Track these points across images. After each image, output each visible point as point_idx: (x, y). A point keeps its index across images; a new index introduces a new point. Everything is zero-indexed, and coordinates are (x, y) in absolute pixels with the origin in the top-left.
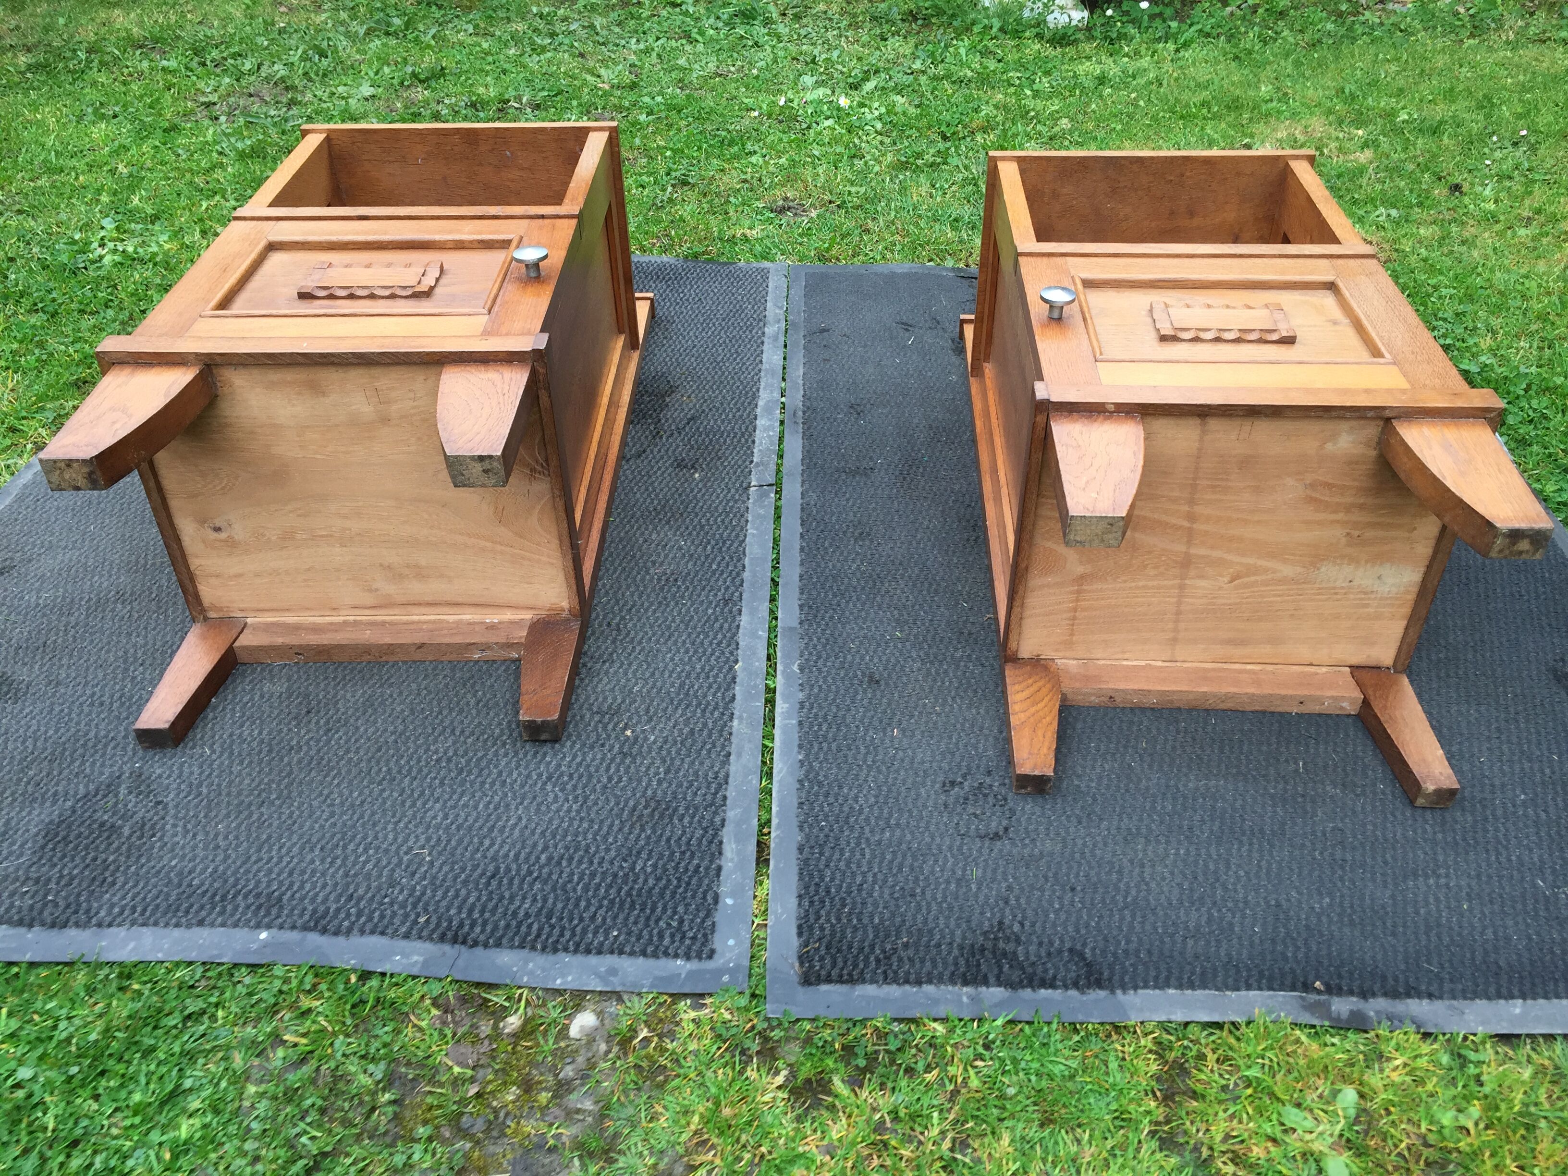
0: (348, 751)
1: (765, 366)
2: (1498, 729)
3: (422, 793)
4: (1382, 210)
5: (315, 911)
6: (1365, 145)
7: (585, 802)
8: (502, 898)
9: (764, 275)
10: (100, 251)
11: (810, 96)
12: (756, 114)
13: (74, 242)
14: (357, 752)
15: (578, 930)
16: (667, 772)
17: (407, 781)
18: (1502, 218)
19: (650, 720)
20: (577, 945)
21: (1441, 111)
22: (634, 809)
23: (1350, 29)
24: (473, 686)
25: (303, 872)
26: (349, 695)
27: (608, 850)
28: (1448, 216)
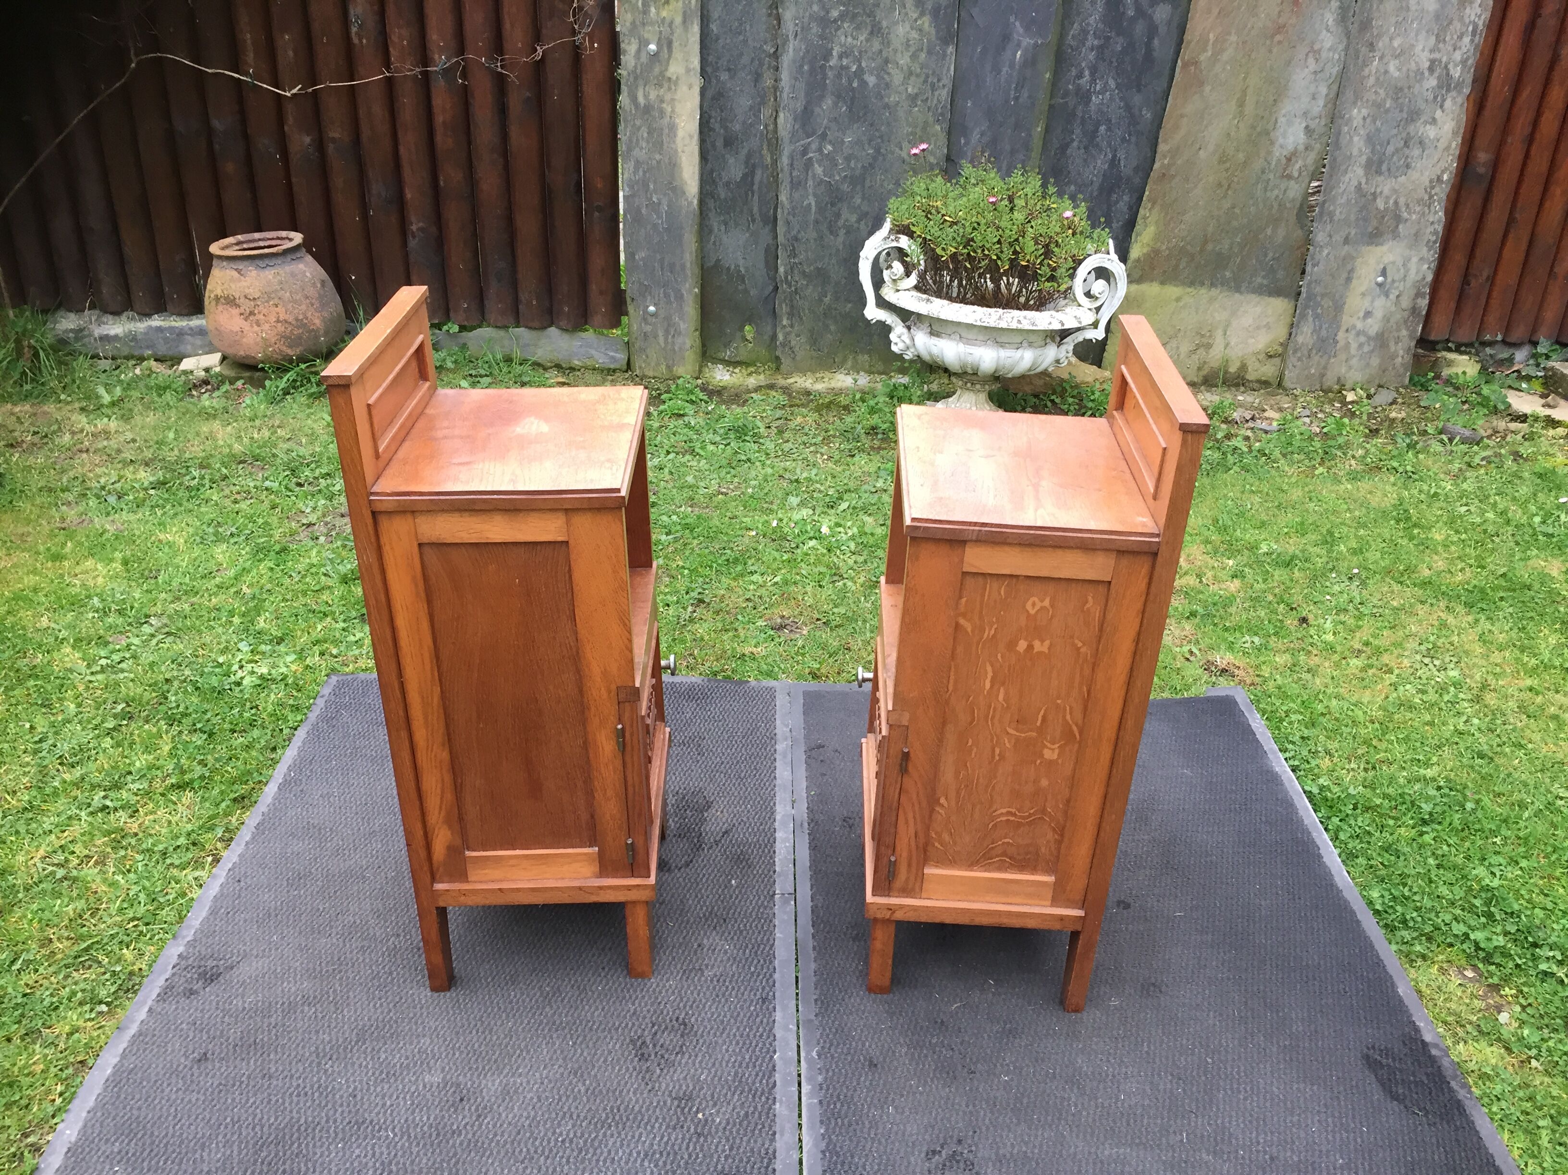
0: (495, 1135)
1: (778, 782)
2: (1325, 1105)
6: (1234, 575)
9: (772, 693)
10: (240, 673)
11: (796, 516)
12: (754, 533)
13: (218, 665)
14: (502, 1135)
16: (731, 1149)
18: (1338, 649)
19: (715, 1105)
21: (1292, 546)
23: (1224, 457)
24: (582, 1076)
26: (490, 1084)
28: (1297, 645)
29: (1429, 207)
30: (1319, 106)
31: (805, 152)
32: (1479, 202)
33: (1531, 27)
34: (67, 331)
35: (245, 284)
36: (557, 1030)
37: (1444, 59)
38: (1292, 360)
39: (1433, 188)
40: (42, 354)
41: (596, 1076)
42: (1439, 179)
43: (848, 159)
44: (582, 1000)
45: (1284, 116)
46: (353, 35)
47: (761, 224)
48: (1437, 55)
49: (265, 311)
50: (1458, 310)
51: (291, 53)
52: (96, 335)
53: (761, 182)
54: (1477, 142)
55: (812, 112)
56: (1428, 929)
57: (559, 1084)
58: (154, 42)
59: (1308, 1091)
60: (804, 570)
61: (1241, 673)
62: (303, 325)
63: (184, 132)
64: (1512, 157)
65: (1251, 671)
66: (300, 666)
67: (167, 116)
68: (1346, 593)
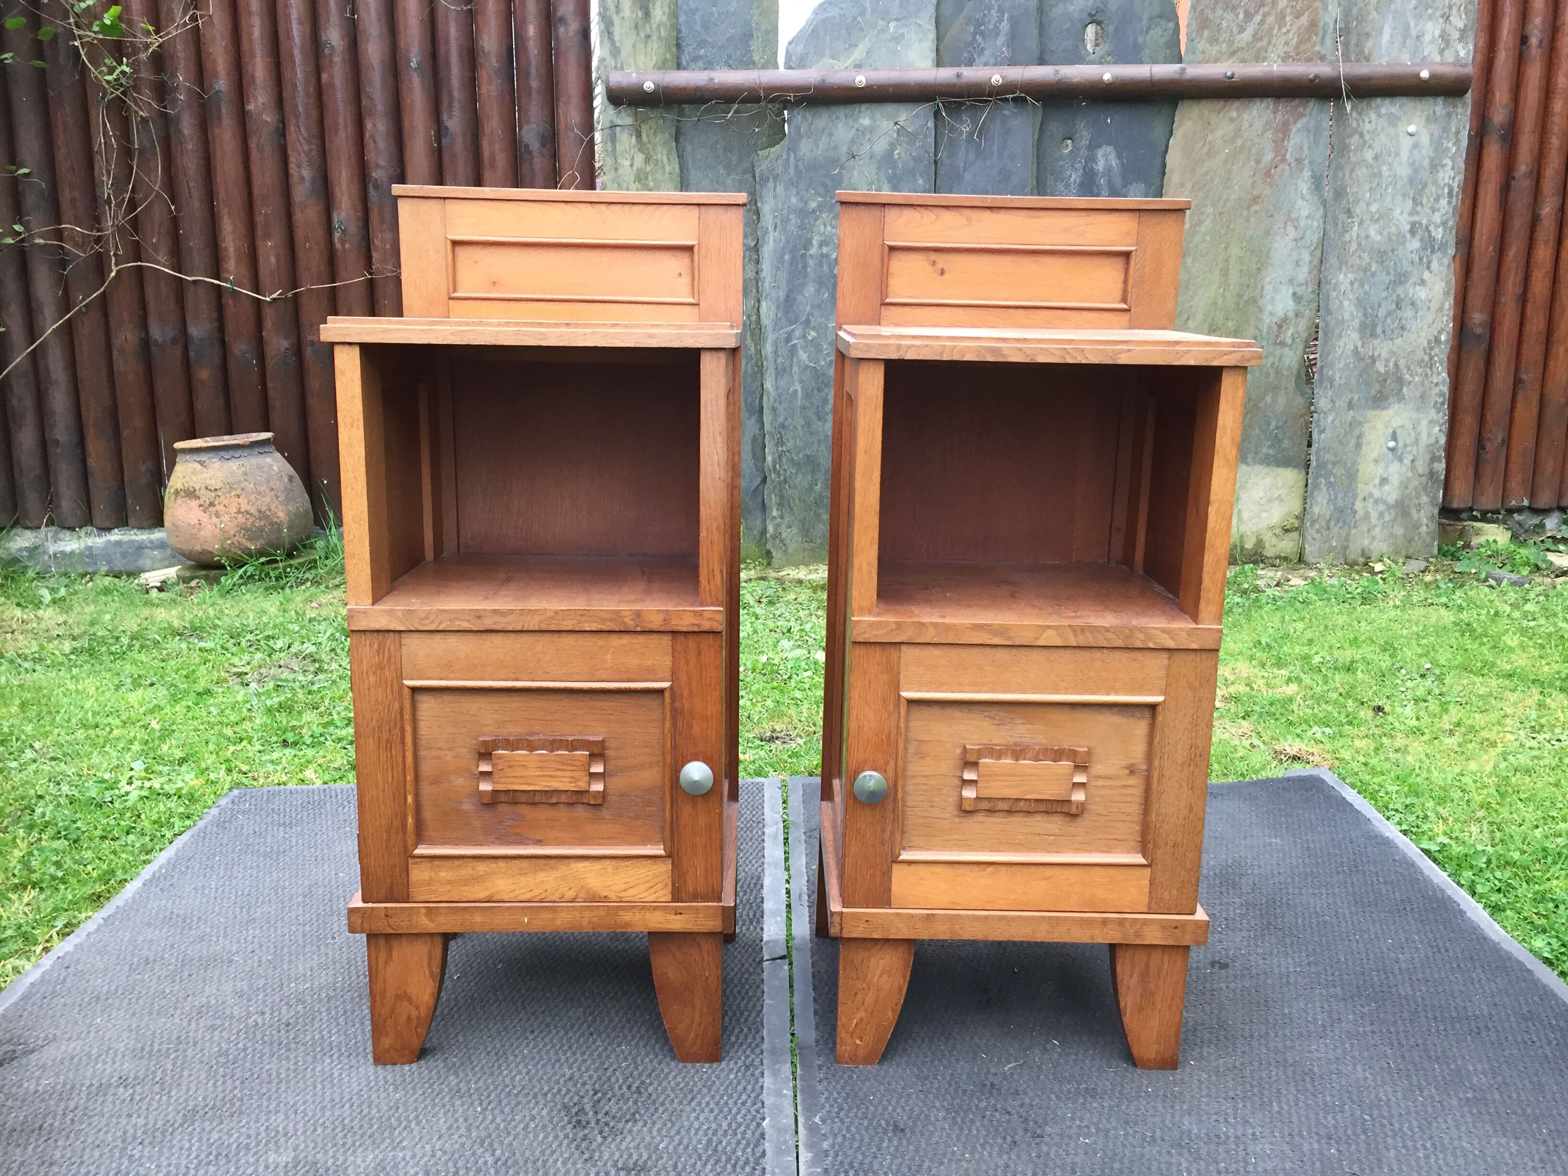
4: (1316, 728)
6: (1289, 680)
9: (760, 788)
10: (128, 788)
13: (103, 781)
18: (1426, 731)
21: (1348, 654)
23: (1257, 600)
24: (491, 1144)
28: (1377, 731)
29: (1431, 368)
30: (1303, 274)
31: (788, 339)
32: (1481, 362)
33: (1506, 189)
34: (20, 550)
35: (207, 475)
36: (461, 1097)
37: (1424, 222)
38: (1311, 533)
39: (1431, 349)
41: (511, 1144)
42: (1437, 340)
44: (500, 1066)
45: (1270, 283)
46: (336, 240)
47: (747, 414)
48: (1416, 218)
49: (226, 502)
50: (1477, 476)
51: (273, 259)
52: (51, 551)
53: (745, 372)
54: (1470, 304)
55: (795, 300)
57: (456, 1156)
58: (137, 252)
59: (1514, 1147)
60: (798, 694)
61: (1317, 759)
62: (267, 517)
63: (160, 340)
64: (1508, 317)
65: (1328, 756)
66: (201, 781)
67: (144, 324)
68: (1422, 687)
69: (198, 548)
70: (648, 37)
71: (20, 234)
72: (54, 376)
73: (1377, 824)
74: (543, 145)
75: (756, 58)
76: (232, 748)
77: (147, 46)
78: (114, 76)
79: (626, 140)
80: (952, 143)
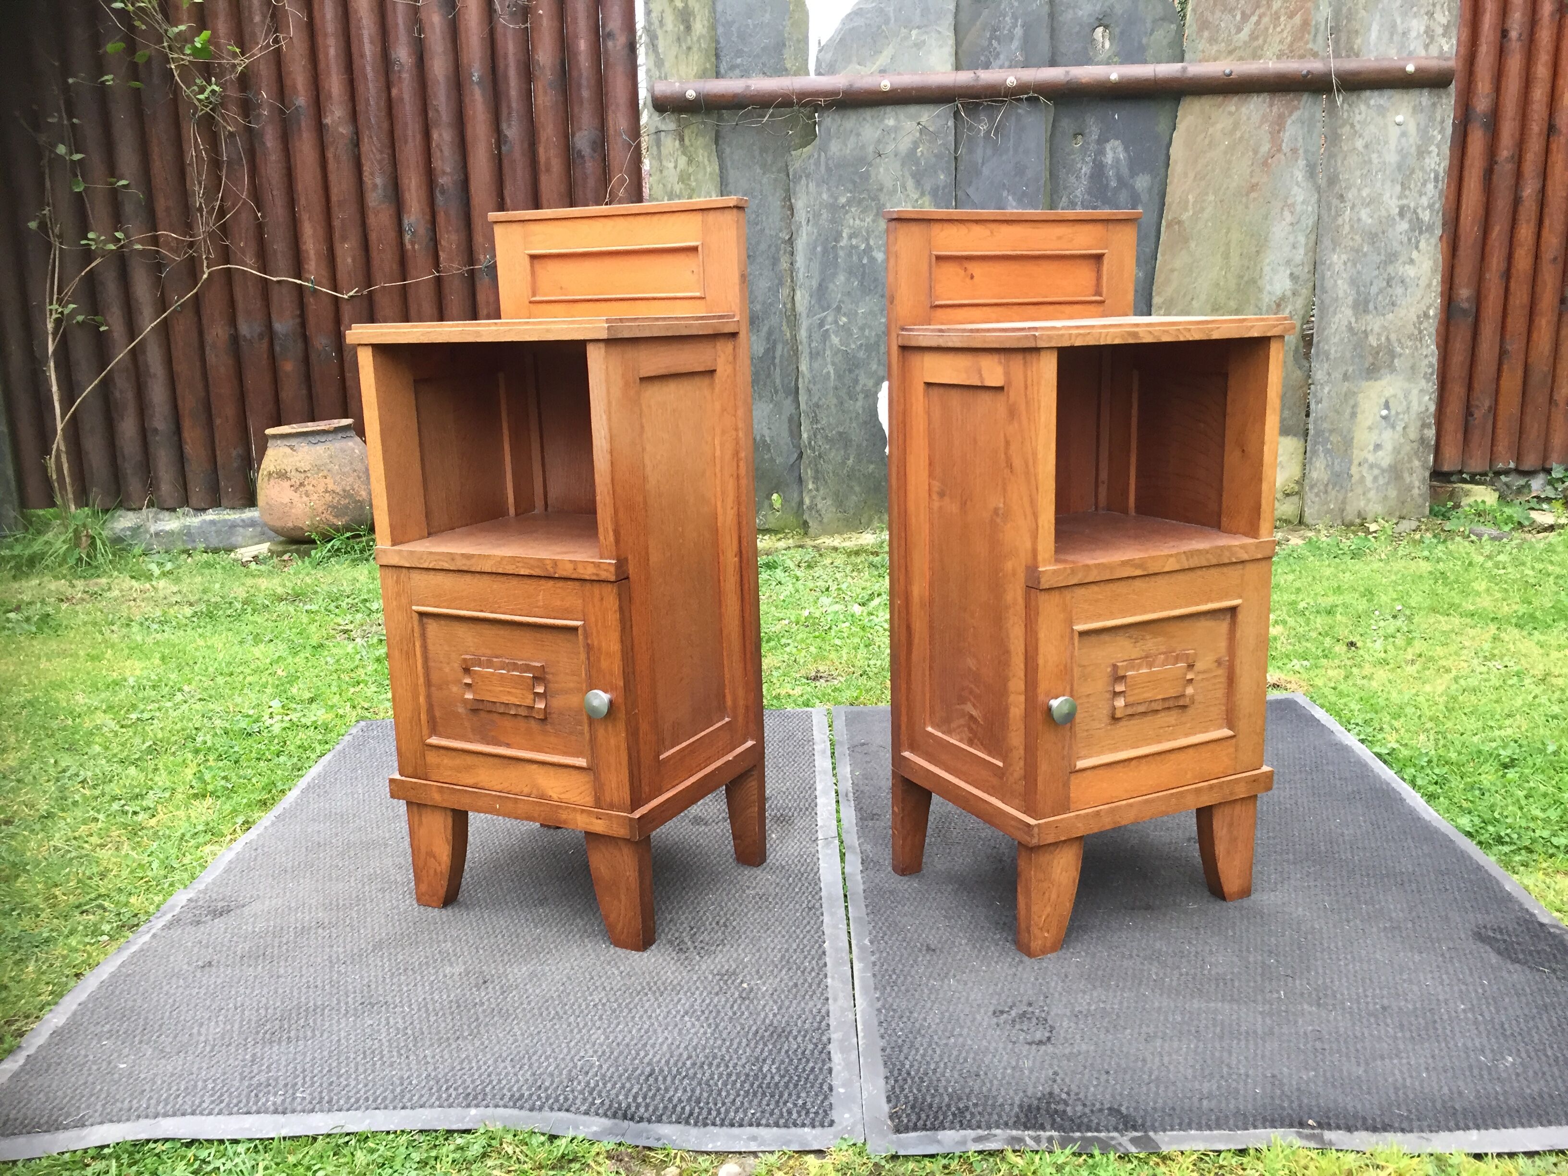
0: (521, 1004)
1: (818, 769)
2: (1438, 966)
3: (586, 1024)
4: (1295, 661)
5: (512, 1096)
6: (1276, 623)
7: (717, 1026)
8: (658, 1090)
9: (809, 716)
10: (270, 721)
11: (828, 610)
12: (787, 622)
13: (248, 716)
14: (529, 1003)
15: (723, 1110)
16: (780, 1008)
17: (572, 1019)
18: (1391, 661)
19: (761, 977)
20: (723, 1120)
21: (1332, 600)
22: (757, 1032)
25: (499, 1074)
26: (516, 971)
27: (739, 1058)
28: (1349, 663)
29: (1421, 341)
30: (1300, 255)
31: (821, 324)
32: (1468, 335)
33: (1489, 173)
34: (124, 529)
35: (296, 458)
37: (1412, 205)
38: (1310, 496)
39: (1421, 323)
40: (98, 542)
42: (1426, 315)
43: (862, 329)
45: (1268, 265)
46: (407, 241)
47: (784, 395)
48: (1405, 202)
49: (314, 482)
50: (1466, 441)
51: (349, 260)
52: (152, 530)
53: (782, 356)
54: (1457, 281)
55: (827, 288)
56: (1527, 843)
58: (226, 255)
59: (1417, 958)
60: (838, 642)
61: (1293, 686)
62: (350, 496)
63: (248, 336)
64: (1493, 290)
65: (1303, 684)
66: (330, 716)
67: (233, 322)
68: (1392, 626)
69: (290, 525)
70: (689, 48)
71: (119, 240)
72: (152, 371)
73: (1339, 735)
74: (594, 150)
75: (788, 66)
76: (352, 690)
77: (234, 66)
78: (206, 94)
79: (670, 144)
80: (970, 139)
